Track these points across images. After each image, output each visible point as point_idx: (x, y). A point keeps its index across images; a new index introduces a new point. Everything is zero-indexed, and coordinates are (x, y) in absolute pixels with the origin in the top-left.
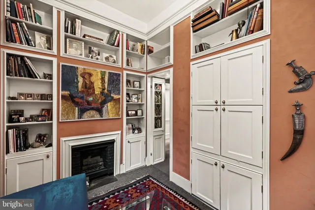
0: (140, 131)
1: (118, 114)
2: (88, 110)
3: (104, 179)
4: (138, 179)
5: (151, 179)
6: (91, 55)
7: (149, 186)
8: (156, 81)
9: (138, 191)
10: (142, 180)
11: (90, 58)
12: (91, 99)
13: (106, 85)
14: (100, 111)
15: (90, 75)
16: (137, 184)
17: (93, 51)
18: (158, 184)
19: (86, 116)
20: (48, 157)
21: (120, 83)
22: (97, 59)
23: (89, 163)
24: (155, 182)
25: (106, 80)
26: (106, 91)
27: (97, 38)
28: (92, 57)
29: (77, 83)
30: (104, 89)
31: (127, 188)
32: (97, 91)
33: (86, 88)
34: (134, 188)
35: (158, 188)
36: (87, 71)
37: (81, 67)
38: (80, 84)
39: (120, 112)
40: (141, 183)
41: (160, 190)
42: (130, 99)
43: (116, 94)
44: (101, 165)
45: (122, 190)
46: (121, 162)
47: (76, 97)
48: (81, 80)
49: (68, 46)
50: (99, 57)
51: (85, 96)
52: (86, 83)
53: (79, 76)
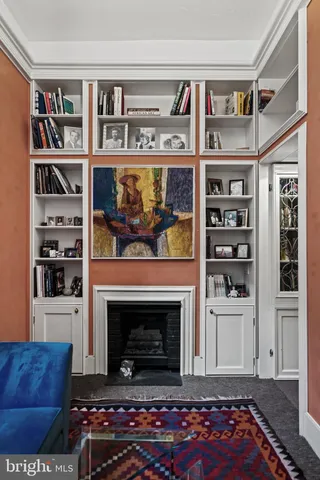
0: (243, 291)
1: (187, 251)
2: (133, 241)
3: (161, 375)
4: (222, 398)
5: (251, 408)
6: (139, 144)
7: (237, 423)
8: (281, 172)
9: (207, 423)
10: (229, 404)
11: (138, 149)
12: (136, 221)
13: (164, 194)
14: (152, 244)
15: (135, 178)
16: (214, 409)
17: (142, 136)
18: (263, 428)
19: (129, 253)
20: (77, 312)
21: (192, 188)
22: (151, 147)
23: (139, 337)
24: (258, 421)
25: (164, 185)
26: (163, 206)
27: (147, 110)
28: (141, 147)
29: (115, 196)
30: (159, 203)
31: (189, 408)
32: (148, 207)
33: (128, 202)
34: (201, 414)
35: (256, 439)
36: (131, 172)
37: (120, 167)
38: (119, 197)
39: (193, 248)
40: (224, 408)
41: (259, 445)
42: (220, 220)
43: (183, 211)
44: (158, 347)
45: (177, 407)
46: (196, 352)
47: (114, 219)
48: (120, 188)
49: (105, 137)
50: (152, 144)
51: (127, 217)
52: (128, 194)
53: (118, 183)
